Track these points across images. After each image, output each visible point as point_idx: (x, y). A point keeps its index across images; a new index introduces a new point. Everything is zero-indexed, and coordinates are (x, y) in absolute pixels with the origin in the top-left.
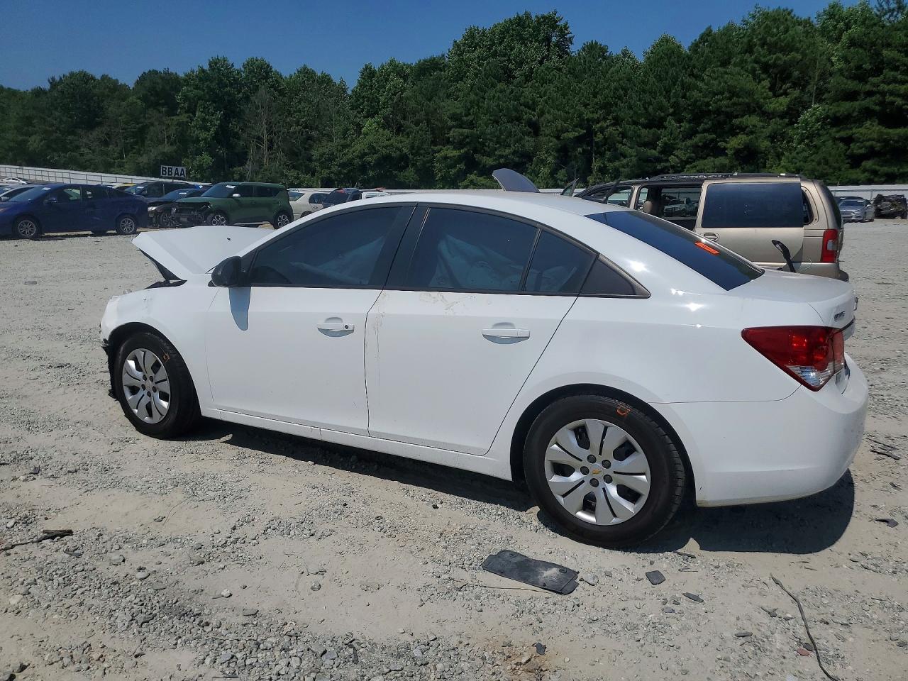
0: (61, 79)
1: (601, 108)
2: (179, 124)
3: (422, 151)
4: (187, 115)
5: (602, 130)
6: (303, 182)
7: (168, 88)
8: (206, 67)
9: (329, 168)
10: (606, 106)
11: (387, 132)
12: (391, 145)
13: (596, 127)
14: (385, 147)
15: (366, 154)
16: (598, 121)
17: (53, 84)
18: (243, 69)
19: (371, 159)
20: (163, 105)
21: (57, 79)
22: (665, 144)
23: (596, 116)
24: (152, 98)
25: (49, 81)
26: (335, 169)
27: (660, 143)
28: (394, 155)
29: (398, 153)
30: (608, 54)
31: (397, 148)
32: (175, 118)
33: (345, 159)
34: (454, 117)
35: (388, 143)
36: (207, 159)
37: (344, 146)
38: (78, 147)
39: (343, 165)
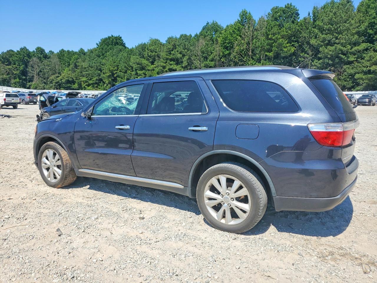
3: (78, 79)
5: (116, 73)
6: (46, 88)
7: (7, 57)
9: (52, 84)
10: (118, 66)
11: (69, 72)
12: (69, 77)
13: (115, 72)
14: (67, 77)
15: (62, 79)
16: (115, 70)
18: (35, 50)
19: (63, 81)
20: (7, 62)
22: (127, 78)
23: (114, 69)
24: (3, 60)
26: (54, 84)
27: (126, 78)
28: (70, 80)
29: (71, 79)
31: (71, 78)
33: (57, 81)
34: (85, 68)
35: (68, 76)
36: (18, 80)
37: (58, 77)
39: (56, 83)
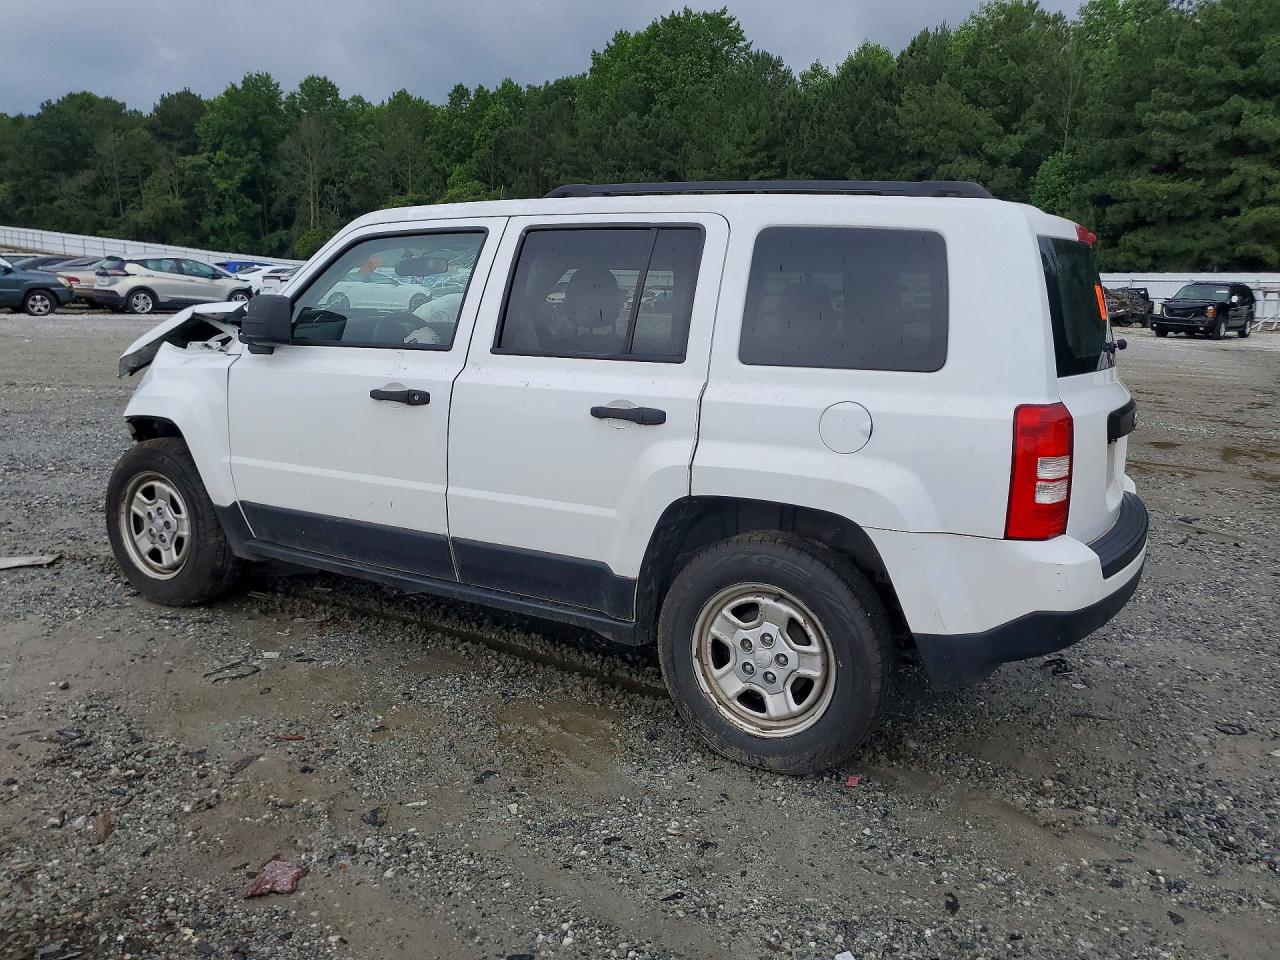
0: (58, 101)
1: (761, 150)
2: (193, 167)
4: (205, 155)
8: (240, 86)
17: (48, 108)
21: (54, 102)
25: (43, 104)
30: (783, 69)
32: (188, 158)
38: (54, 199)
